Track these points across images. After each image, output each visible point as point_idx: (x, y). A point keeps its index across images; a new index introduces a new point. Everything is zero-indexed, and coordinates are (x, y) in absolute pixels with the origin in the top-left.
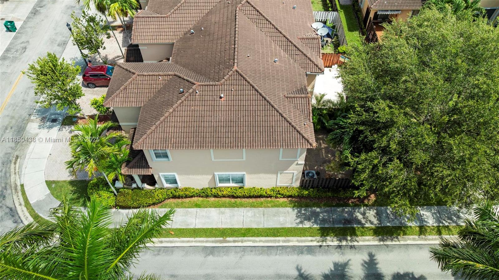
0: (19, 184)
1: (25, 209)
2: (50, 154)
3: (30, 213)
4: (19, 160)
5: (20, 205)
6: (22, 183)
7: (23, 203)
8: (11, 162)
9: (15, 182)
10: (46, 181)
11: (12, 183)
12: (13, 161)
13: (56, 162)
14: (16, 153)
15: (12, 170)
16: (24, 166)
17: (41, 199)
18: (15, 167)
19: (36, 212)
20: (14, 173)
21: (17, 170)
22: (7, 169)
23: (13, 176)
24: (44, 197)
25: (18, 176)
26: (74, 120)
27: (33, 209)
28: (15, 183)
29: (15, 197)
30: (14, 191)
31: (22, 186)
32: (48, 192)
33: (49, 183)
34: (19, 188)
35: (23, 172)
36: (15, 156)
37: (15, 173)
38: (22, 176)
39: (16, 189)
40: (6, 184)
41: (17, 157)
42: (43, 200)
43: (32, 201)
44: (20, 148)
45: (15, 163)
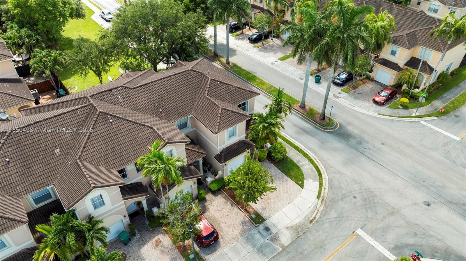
0: (320, 201)
1: (324, 184)
2: (289, 203)
3: (322, 180)
4: (311, 219)
5: (325, 188)
6: (317, 199)
7: (323, 188)
8: (317, 221)
9: (321, 205)
10: (303, 188)
11: (323, 205)
12: (315, 221)
13: (289, 195)
14: (310, 225)
15: (319, 214)
16: (311, 209)
17: (312, 180)
18: (316, 215)
19: (318, 177)
20: (319, 212)
21: (316, 212)
22: (322, 218)
23: (321, 209)
24: (309, 180)
25: (317, 207)
26: (254, 216)
27: (320, 179)
28: (321, 203)
29: (326, 194)
30: (325, 199)
31: (318, 197)
32: (305, 181)
33: (302, 186)
34: (321, 198)
35: (313, 206)
36: (312, 224)
37: (318, 210)
38: (315, 204)
39: (323, 199)
40: (327, 207)
41: (311, 222)
43: (317, 184)
44: (305, 227)
45: (315, 218)
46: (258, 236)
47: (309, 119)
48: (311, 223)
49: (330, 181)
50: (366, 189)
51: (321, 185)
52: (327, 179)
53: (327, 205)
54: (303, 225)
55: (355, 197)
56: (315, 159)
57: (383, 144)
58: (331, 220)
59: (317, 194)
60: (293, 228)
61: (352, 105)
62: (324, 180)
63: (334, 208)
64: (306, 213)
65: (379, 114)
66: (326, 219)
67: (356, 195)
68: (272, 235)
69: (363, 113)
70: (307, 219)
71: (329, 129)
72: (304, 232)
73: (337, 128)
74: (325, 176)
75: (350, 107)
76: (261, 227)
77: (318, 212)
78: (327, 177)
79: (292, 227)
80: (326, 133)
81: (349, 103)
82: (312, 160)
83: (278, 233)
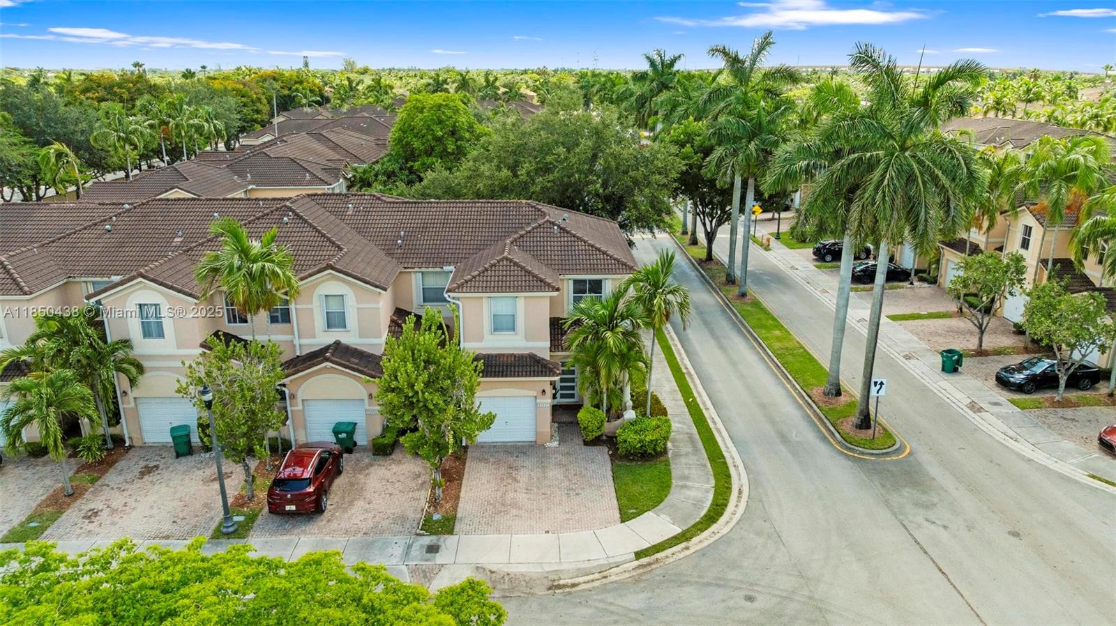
0: (636, 563)
1: (695, 540)
2: (547, 532)
3: (702, 531)
4: (562, 582)
5: (687, 548)
6: (633, 556)
7: (681, 545)
8: (570, 593)
9: (629, 571)
10: (623, 522)
11: (634, 574)
12: (568, 590)
13: (569, 519)
14: (540, 591)
16: (587, 565)
17: (668, 519)
18: (585, 583)
19: (698, 520)
20: (603, 580)
21: (597, 576)
22: (593, 593)
23: (614, 578)
24: (662, 516)
25: (612, 570)
26: (437, 517)
27: (694, 526)
28: (633, 569)
29: (671, 560)
30: (653, 566)
31: (638, 555)
32: (649, 514)
33: (627, 518)
34: (645, 560)
35: (603, 562)
36: (551, 591)
37: (605, 577)
38: (611, 560)
39: (649, 564)
40: (638, 582)
41: (555, 587)
42: (670, 516)
43: (676, 531)
44: (523, 589)
45: (574, 585)
46: (398, 551)
47: (825, 420)
48: (550, 588)
49: (725, 540)
50: (811, 598)
51: (683, 537)
52: (718, 536)
53: (643, 578)
54: (523, 583)
55: (750, 599)
56: (740, 492)
57: (1015, 534)
58: (613, 608)
59: (647, 545)
60: (494, 575)
61: (1013, 434)
62: (706, 533)
63: (654, 592)
64: (565, 567)
65: (1093, 477)
66: (600, 601)
67: (760, 597)
68: (428, 563)
69: (1030, 460)
70: (552, 577)
71: (863, 453)
72: (508, 594)
73: (889, 459)
74: (721, 527)
75: (1000, 437)
76: (428, 540)
77: (598, 579)
78: (725, 531)
79: (492, 572)
80: (841, 458)
81: (1005, 428)
82: (729, 489)
83: (447, 566)
